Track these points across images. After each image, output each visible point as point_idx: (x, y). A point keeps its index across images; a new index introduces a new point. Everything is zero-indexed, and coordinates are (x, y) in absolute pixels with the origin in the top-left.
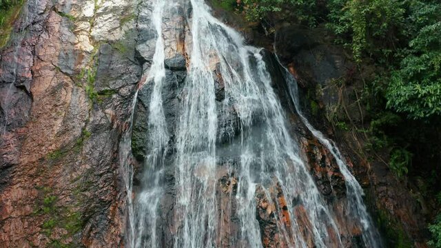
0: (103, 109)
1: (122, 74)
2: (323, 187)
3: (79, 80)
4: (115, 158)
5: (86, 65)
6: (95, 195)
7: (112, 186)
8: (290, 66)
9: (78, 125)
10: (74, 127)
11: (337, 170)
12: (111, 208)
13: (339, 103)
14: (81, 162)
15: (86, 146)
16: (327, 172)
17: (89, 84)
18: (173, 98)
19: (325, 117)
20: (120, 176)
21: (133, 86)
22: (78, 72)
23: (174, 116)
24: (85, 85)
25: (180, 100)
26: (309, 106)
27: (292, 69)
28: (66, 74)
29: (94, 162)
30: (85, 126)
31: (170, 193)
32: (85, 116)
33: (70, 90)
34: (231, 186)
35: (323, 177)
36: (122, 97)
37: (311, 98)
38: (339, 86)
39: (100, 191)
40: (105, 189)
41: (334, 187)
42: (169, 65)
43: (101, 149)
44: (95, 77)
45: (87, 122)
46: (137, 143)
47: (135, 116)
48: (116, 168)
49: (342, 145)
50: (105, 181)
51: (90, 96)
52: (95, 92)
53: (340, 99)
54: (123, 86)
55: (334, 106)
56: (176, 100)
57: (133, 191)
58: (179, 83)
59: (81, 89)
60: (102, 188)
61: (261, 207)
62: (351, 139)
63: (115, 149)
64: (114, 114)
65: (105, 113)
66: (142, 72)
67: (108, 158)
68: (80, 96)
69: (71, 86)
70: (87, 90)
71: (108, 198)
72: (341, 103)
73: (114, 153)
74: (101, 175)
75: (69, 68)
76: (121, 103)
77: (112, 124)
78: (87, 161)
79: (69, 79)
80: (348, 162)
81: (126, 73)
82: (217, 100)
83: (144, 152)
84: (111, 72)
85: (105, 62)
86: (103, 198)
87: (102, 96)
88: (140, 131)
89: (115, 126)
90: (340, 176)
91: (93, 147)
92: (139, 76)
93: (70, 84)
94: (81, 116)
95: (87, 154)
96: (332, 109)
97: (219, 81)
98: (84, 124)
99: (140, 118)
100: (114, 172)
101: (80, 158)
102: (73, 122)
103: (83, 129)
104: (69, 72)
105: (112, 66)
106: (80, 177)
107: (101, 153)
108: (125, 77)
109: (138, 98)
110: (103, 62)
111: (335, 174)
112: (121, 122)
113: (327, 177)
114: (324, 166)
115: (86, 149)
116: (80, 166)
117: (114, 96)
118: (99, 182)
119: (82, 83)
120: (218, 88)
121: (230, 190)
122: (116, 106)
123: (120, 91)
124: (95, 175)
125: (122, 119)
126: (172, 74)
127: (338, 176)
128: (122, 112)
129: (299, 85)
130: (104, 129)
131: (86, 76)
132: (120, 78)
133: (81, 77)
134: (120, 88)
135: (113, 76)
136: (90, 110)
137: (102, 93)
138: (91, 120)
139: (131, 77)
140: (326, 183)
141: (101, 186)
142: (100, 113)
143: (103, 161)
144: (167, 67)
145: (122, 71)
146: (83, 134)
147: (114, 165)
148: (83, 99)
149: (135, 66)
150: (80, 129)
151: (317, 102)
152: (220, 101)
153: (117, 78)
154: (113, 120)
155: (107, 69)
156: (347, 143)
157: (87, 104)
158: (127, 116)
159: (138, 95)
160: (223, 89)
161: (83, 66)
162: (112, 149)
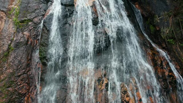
0: (23, 32)
1: (36, 10)
2: (163, 83)
3: (10, 14)
4: (29, 64)
5: (15, 5)
6: (15, 90)
7: (26, 83)
8: (136, 4)
9: (7, 43)
10: (3, 45)
11: (171, 71)
12: (26, 98)
13: (170, 27)
14: (7, 68)
15: (10, 57)
16: (165, 72)
17: (16, 17)
18: (66, 23)
19: (160, 35)
20: (32, 76)
21: (41, 16)
22: (9, 10)
23: (66, 35)
24: (13, 17)
25: (70, 25)
26: (149, 28)
27: (137, 6)
28: (3, 11)
29: (15, 67)
30: (11, 43)
31: (64, 88)
32: (11, 37)
33: (4, 21)
34: (104, 84)
35: (163, 76)
36: (35, 23)
37: (150, 23)
38: (170, 16)
39: (18, 87)
40: (21, 86)
41: (170, 82)
42: (64, 4)
43: (19, 58)
44: (19, 12)
45: (12, 41)
46: (42, 54)
47: (42, 36)
48: (29, 70)
49: (172, 54)
50: (22, 80)
51: (16, 24)
52: (18, 21)
53: (170, 25)
54: (36, 17)
55: (167, 29)
56: (68, 25)
57: (41, 85)
58: (70, 14)
59: (11, 20)
60: (20, 84)
61: (125, 101)
62: (176, 50)
63: (29, 58)
64: (29, 35)
65: (24, 35)
66: (47, 8)
67: (24, 64)
68: (10, 24)
69: (5, 18)
70: (14, 20)
71: (24, 92)
72: (171, 27)
73: (28, 61)
74: (19, 76)
75: (5, 8)
76: (34, 27)
77: (28, 41)
78: (10, 66)
79: (4, 14)
80: (176, 65)
81: (37, 9)
82: (93, 24)
83: (47, 60)
84: (28, 8)
85: (26, 2)
86: (20, 92)
87: (23, 24)
88: (44, 46)
89: (29, 43)
90: (173, 75)
91: (15, 58)
92: (45, 11)
93: (4, 17)
94: (9, 37)
95: (11, 62)
96: (166, 31)
97: (95, 12)
98: (10, 42)
99: (44, 37)
100: (28, 73)
101: (6, 65)
102: (4, 41)
103: (9, 45)
104: (4, 10)
105: (29, 5)
106: (6, 78)
107: (20, 61)
108: (37, 11)
109: (43, 24)
110: (24, 3)
111: (170, 74)
112: (34, 40)
113: (165, 76)
114: (162, 68)
115: (11, 59)
116: (6, 70)
117: (30, 23)
118: (18, 81)
119: (12, 16)
120: (94, 17)
121: (103, 87)
122: (31, 29)
123: (34, 20)
124: (15, 77)
125: (34, 38)
126: (65, 9)
127: (172, 76)
128: (35, 33)
129: (143, 15)
130: (22, 45)
131: (14, 12)
132: (34, 12)
133: (11, 12)
134: (34, 18)
135: (30, 11)
136: (15, 33)
137: (22, 22)
138: (15, 39)
139: (40, 11)
140: (165, 80)
141: (19, 84)
142: (20, 34)
143: (21, 67)
144: (62, 4)
145: (36, 8)
146: (9, 49)
147: (28, 69)
148: (11, 26)
149: (43, 4)
150: (7, 46)
151: (154, 26)
152: (96, 25)
153: (32, 12)
154: (28, 39)
155: (26, 7)
156: (175, 52)
157: (14, 29)
158: (37, 36)
159: (44, 22)
160: (97, 17)
161: (13, 6)
162: (27, 58)
